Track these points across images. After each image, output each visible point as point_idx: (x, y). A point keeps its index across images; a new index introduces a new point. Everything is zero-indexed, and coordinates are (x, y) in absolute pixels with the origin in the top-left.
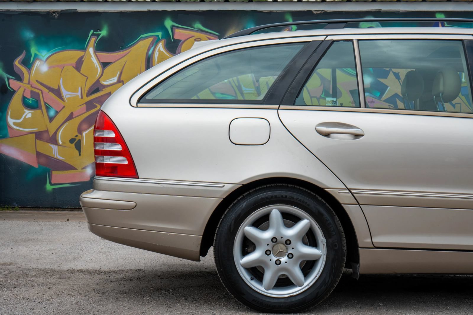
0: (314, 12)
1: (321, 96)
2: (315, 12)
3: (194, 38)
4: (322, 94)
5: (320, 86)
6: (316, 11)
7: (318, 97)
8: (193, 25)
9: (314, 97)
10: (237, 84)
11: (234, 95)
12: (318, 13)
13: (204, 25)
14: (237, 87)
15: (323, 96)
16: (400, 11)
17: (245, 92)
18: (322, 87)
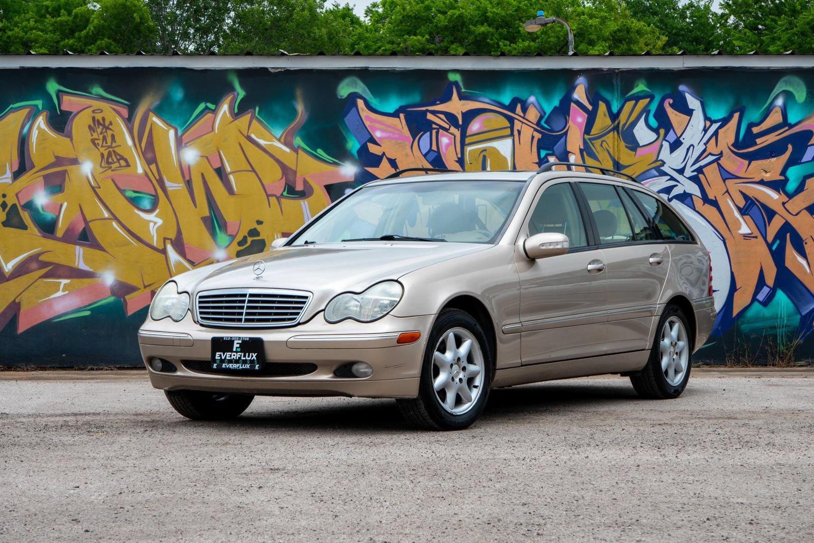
0: (270, 70)
1: (282, 194)
2: (272, 71)
3: (90, 110)
4: (284, 191)
5: (282, 178)
6: (273, 68)
7: (278, 195)
8: (90, 90)
9: (272, 195)
10: (158, 177)
11: (154, 194)
12: (277, 71)
13: (106, 90)
14: (157, 181)
15: (285, 194)
16: (397, 69)
17: (169, 189)
18: (283, 182)
